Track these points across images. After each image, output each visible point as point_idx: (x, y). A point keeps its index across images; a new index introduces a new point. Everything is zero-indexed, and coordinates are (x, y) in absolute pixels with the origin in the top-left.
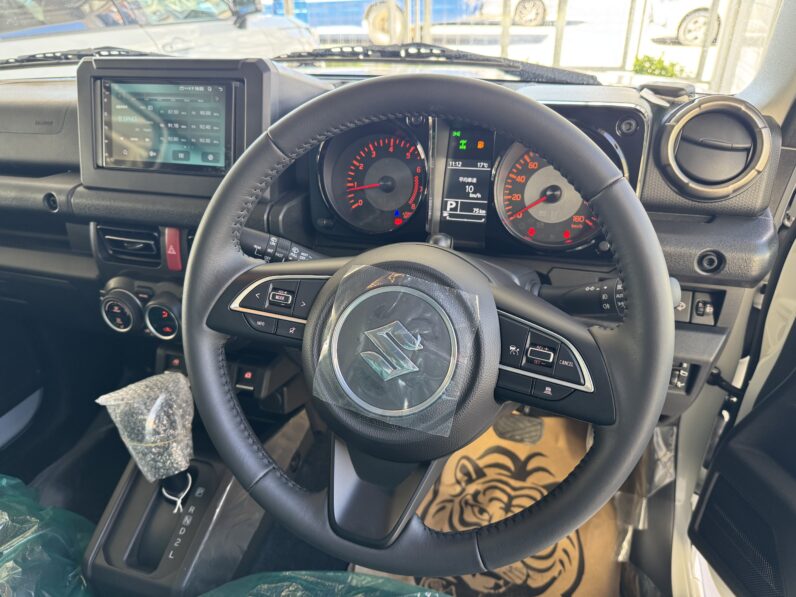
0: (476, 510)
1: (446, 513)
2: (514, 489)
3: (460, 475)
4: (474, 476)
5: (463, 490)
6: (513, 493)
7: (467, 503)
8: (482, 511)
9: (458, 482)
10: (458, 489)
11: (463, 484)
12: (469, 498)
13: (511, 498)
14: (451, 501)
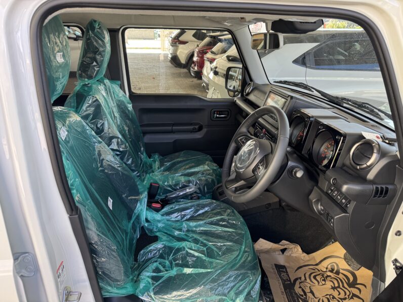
0: (323, 278)
1: (313, 271)
2: (343, 286)
3: (329, 267)
4: (334, 272)
5: (326, 272)
6: (341, 287)
7: (323, 275)
8: (324, 280)
9: (327, 268)
10: (325, 270)
11: (328, 270)
12: (326, 275)
13: (339, 287)
14: (319, 271)
